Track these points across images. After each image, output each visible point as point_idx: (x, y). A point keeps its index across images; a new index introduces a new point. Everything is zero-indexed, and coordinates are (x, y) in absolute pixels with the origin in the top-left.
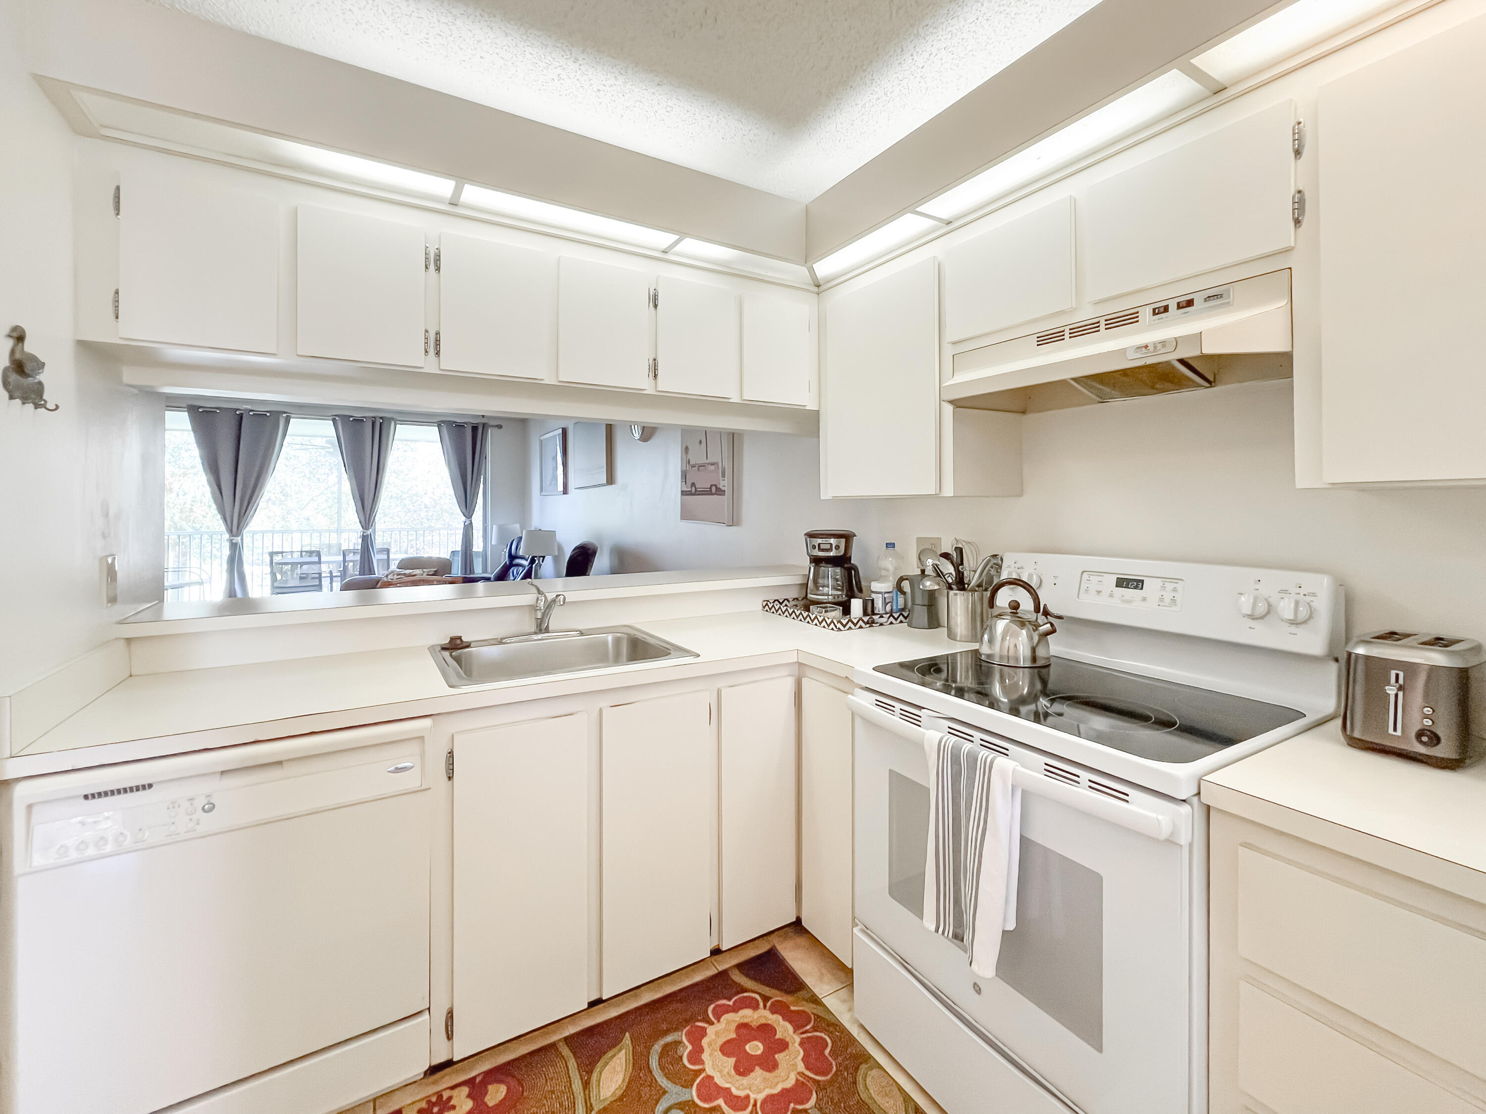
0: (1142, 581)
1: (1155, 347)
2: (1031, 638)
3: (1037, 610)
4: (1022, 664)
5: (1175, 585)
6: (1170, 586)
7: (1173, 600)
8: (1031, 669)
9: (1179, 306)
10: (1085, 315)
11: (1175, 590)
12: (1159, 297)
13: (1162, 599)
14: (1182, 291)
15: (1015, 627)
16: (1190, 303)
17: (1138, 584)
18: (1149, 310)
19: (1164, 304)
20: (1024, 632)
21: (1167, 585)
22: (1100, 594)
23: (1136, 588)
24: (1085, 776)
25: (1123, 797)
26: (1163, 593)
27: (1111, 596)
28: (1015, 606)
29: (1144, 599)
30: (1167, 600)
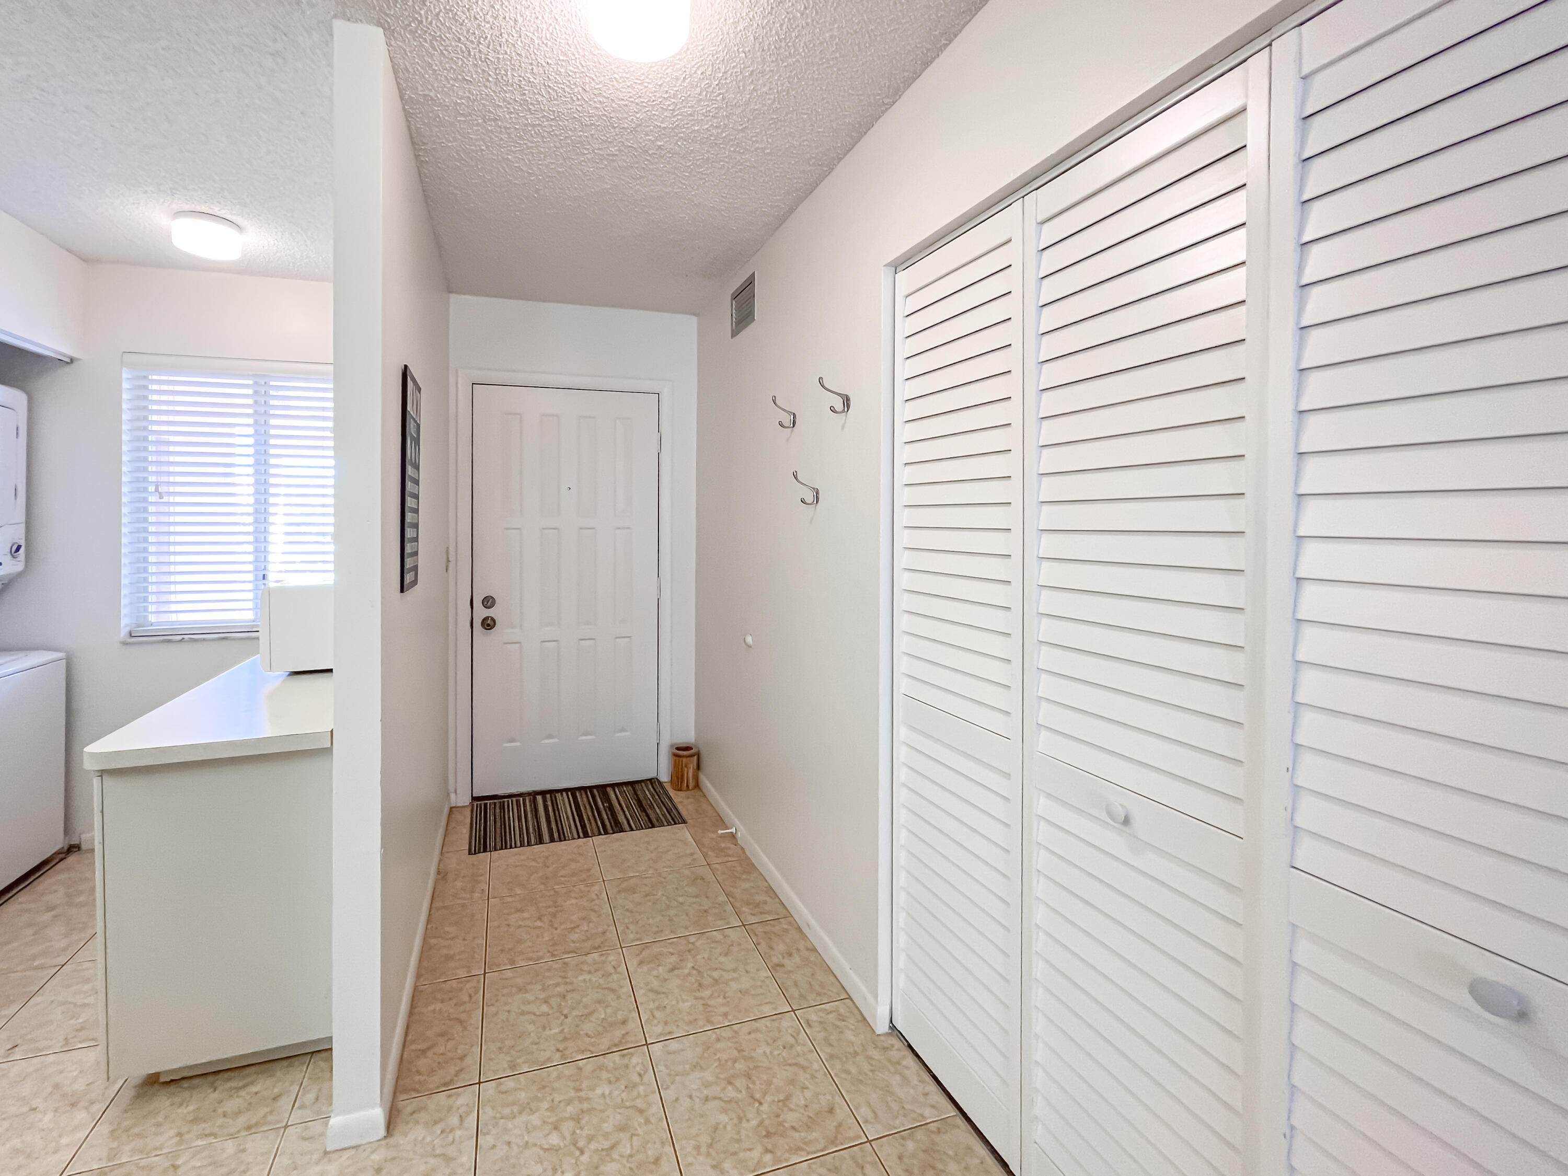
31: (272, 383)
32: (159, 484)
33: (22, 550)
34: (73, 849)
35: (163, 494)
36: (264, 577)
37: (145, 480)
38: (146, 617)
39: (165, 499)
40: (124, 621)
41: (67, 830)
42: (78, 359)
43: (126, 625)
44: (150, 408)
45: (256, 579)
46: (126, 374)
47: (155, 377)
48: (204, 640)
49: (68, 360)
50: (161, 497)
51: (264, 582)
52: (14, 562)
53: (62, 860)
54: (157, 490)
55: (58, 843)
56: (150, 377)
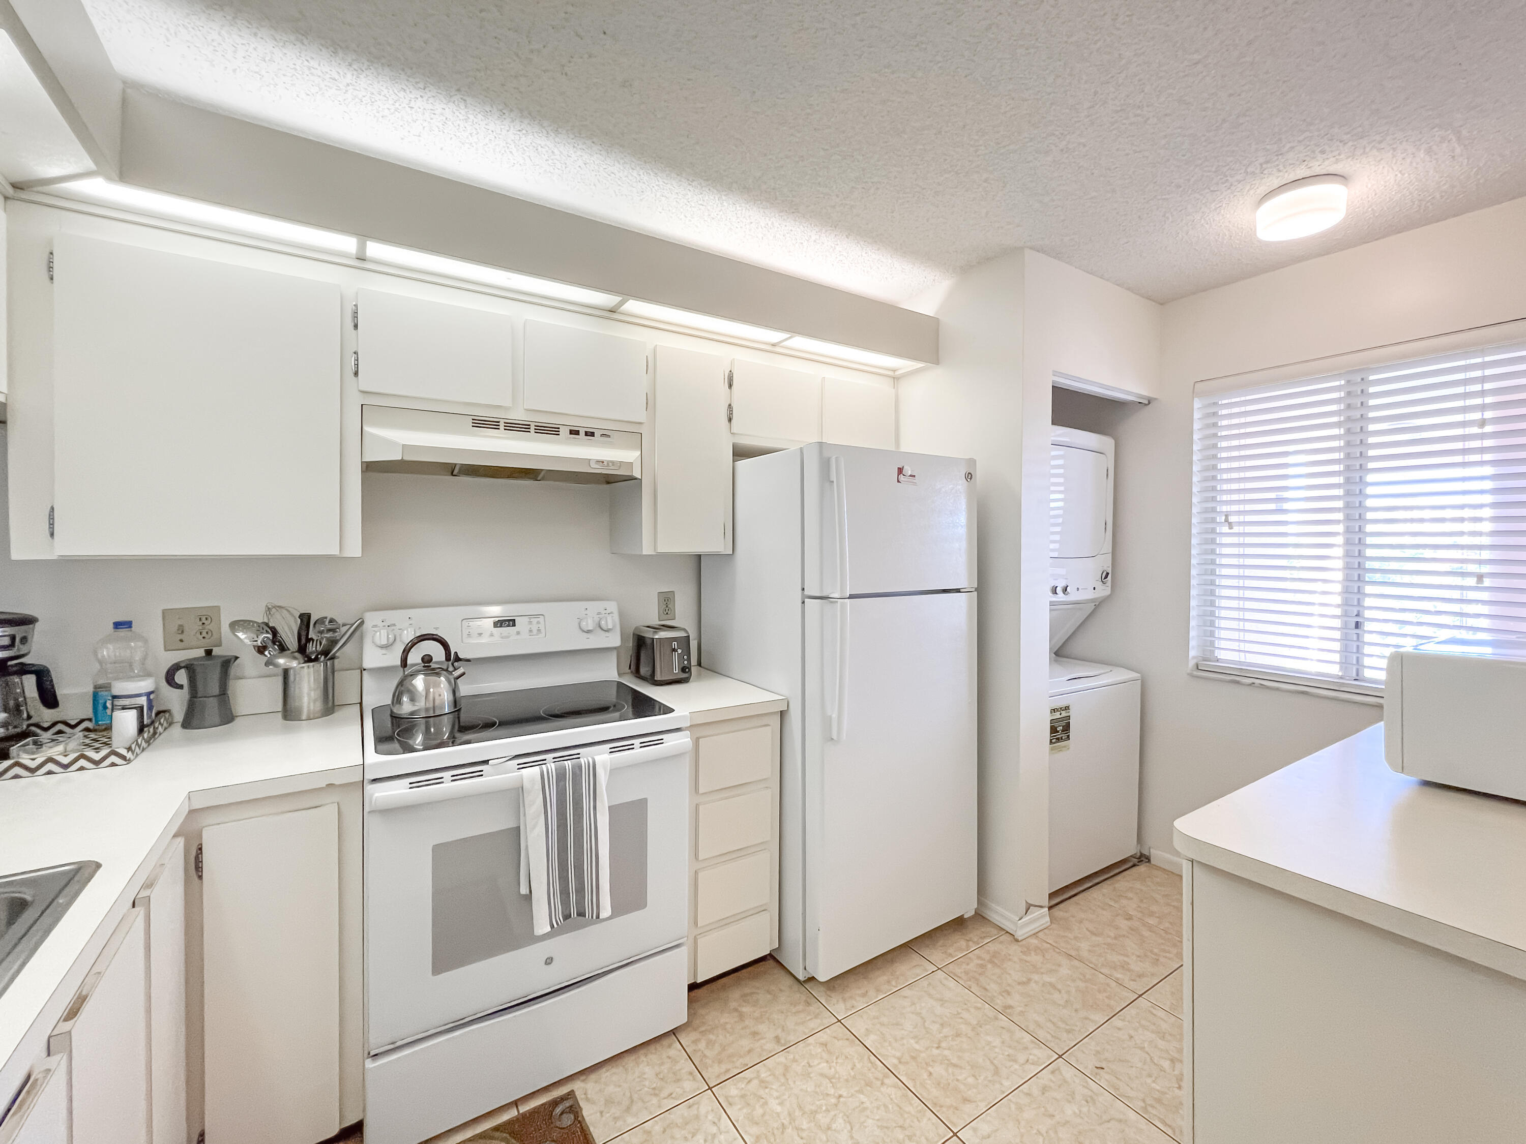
0: (514, 620)
1: (608, 464)
2: (449, 682)
3: (448, 658)
4: (447, 710)
5: (538, 619)
6: (534, 621)
7: (539, 630)
8: (453, 714)
9: (587, 434)
10: (518, 415)
11: (538, 623)
12: (575, 423)
13: (531, 631)
14: (590, 425)
15: (433, 678)
16: (592, 434)
17: (512, 623)
18: (567, 430)
19: (577, 429)
20: (442, 678)
21: (532, 620)
22: (482, 635)
23: (509, 626)
24: (636, 742)
25: (660, 742)
26: (530, 626)
27: (492, 635)
28: (427, 659)
29: (518, 633)
30: (535, 632)
31: (1371, 378)
32: (1228, 513)
33: (1110, 576)
34: (1143, 858)
35: (1233, 524)
36: (1357, 625)
37: (1214, 510)
38: (1213, 652)
39: (1236, 529)
40: (1192, 653)
41: (1140, 839)
42: (1156, 399)
43: (1194, 658)
44: (1219, 435)
45: (1345, 626)
46: (1197, 404)
47: (1224, 402)
48: (1277, 689)
49: (1147, 403)
50: (1231, 528)
51: (1357, 631)
52: (1103, 587)
53: (1134, 865)
54: (1227, 520)
55: (1130, 849)
56: (1220, 403)
